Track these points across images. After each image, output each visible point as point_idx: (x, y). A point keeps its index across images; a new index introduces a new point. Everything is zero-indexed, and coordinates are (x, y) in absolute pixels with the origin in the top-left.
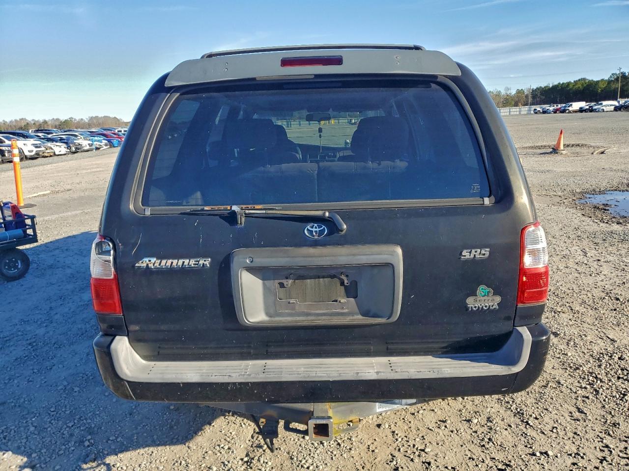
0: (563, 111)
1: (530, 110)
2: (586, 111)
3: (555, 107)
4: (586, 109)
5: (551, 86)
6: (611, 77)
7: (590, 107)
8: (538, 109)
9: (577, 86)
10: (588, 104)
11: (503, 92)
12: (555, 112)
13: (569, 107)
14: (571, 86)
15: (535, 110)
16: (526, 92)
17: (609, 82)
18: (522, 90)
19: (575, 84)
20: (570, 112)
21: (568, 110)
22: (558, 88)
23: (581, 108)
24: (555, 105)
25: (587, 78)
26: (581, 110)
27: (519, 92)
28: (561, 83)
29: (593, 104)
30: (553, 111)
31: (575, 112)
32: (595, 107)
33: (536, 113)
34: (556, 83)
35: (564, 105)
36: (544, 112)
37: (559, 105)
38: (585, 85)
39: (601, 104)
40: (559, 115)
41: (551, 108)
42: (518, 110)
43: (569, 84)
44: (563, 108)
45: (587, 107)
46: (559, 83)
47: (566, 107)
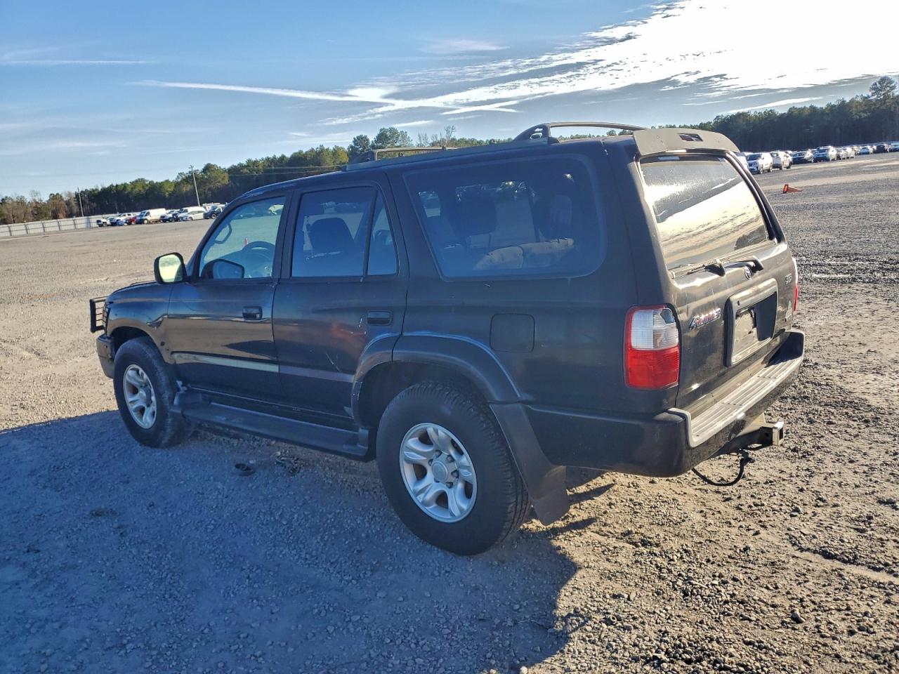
0: (141, 222)
1: (89, 223)
2: (169, 220)
3: (127, 216)
4: (170, 218)
5: (100, 189)
6: (178, 177)
7: (174, 215)
8: (103, 220)
9: (137, 189)
10: (169, 211)
11: (28, 199)
12: (129, 222)
13: (146, 215)
14: (129, 189)
15: (98, 221)
16: (66, 198)
17: (177, 184)
18: (58, 194)
19: (132, 186)
20: (149, 223)
21: (146, 219)
22: (112, 192)
23: (162, 217)
24: (126, 214)
25: (146, 178)
26: (164, 219)
27: (54, 197)
28: (115, 185)
29: (176, 211)
30: (126, 222)
31: (156, 222)
32: (180, 215)
33: (101, 226)
34: (107, 185)
35: (138, 214)
36: (114, 224)
37: (131, 214)
38: (147, 188)
39: (186, 211)
40: (134, 227)
41: (123, 219)
42: (72, 222)
43: (125, 186)
44: (139, 218)
45: (171, 215)
46: (112, 185)
47: (142, 216)
